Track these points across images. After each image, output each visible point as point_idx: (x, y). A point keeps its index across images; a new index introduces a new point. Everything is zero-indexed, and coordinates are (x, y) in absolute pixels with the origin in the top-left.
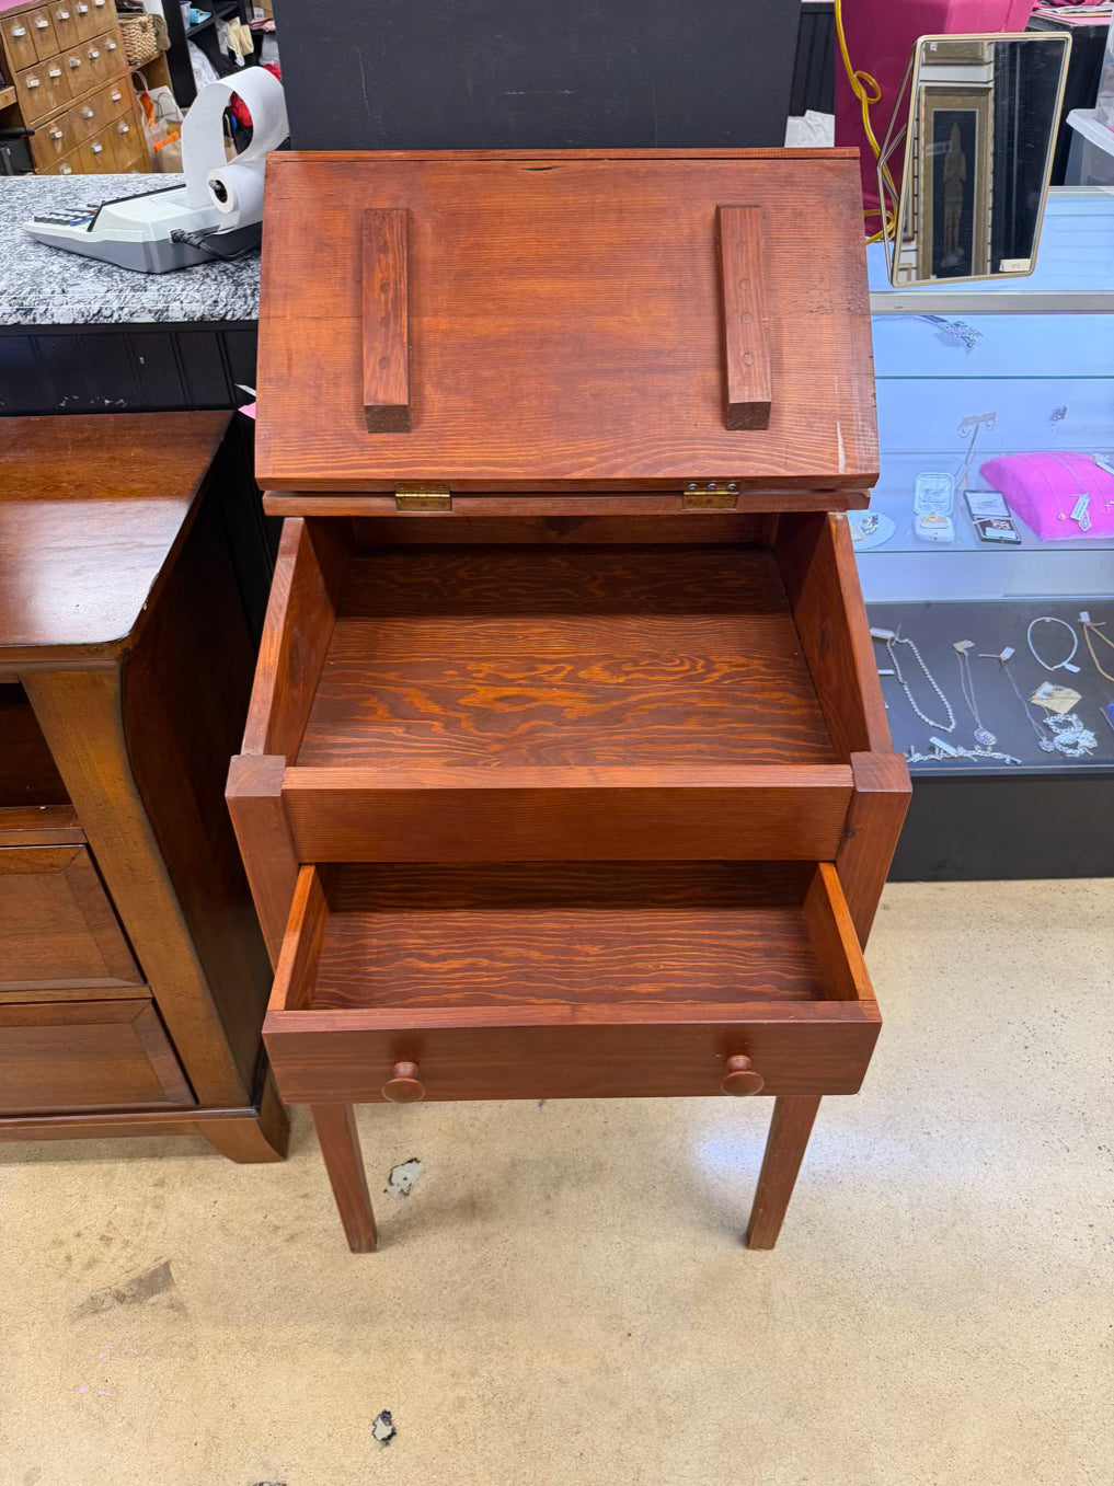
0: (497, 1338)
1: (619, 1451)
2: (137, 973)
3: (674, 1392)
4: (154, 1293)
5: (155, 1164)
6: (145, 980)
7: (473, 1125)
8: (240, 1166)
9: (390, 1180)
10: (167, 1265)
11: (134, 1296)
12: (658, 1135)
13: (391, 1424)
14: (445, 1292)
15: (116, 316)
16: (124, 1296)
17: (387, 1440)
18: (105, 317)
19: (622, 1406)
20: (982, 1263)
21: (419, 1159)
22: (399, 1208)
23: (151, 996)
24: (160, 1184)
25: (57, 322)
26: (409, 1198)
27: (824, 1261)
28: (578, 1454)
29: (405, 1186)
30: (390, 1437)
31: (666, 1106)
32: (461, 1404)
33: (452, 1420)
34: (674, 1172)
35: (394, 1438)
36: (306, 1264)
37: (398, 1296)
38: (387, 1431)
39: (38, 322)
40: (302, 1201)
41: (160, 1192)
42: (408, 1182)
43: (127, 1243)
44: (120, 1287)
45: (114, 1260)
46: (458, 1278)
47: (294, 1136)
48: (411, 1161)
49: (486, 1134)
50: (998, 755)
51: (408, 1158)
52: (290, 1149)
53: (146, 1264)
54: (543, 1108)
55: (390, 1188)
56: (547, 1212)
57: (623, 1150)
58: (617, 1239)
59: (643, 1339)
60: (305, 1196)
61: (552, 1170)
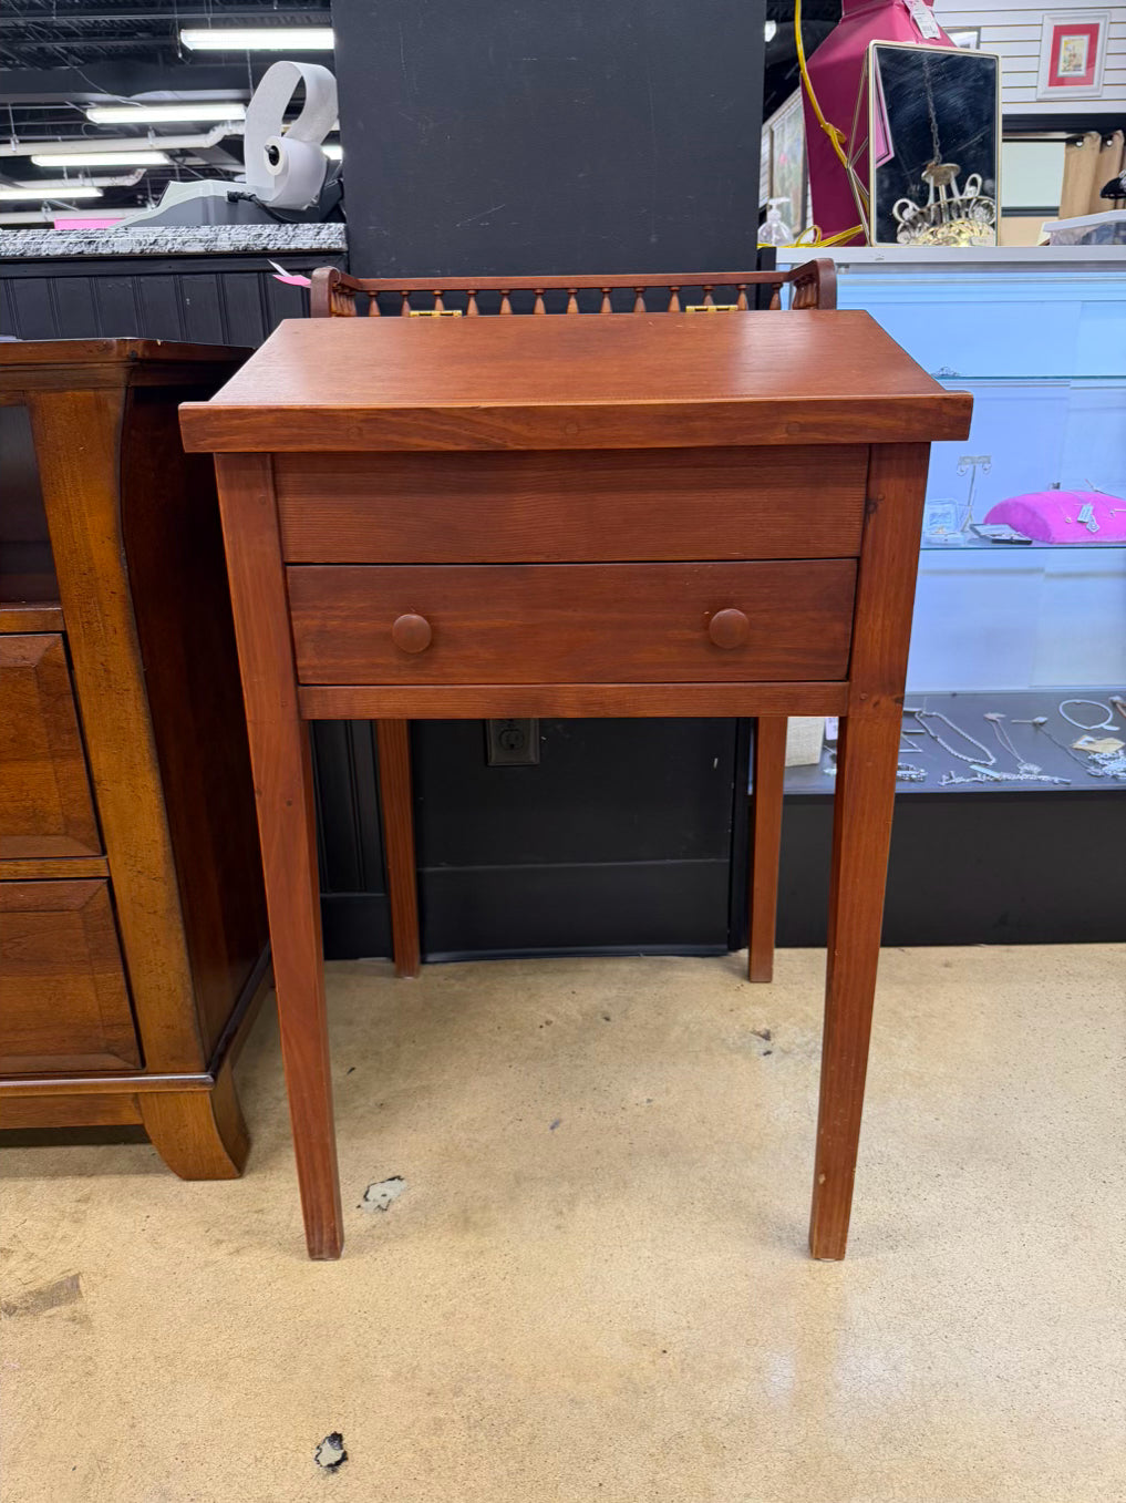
0: (490, 1354)
1: (653, 1482)
2: (95, 834)
3: (726, 1415)
4: (52, 1306)
5: (80, 1181)
6: (104, 852)
7: (470, 1146)
8: (185, 1183)
9: (365, 1196)
10: (76, 1278)
11: (27, 1308)
12: (696, 1156)
13: (342, 1448)
14: (425, 1306)
16: (15, 1308)
17: (334, 1467)
18: (160, 246)
19: (655, 1430)
20: (1119, 1278)
21: (402, 1177)
22: (374, 1223)
23: (107, 875)
24: (86, 1199)
25: (115, 252)
26: (386, 1213)
27: (913, 1276)
28: (597, 1485)
29: (383, 1202)
30: (338, 1463)
31: (703, 1129)
32: (438, 1425)
33: (425, 1444)
34: (717, 1189)
35: (344, 1463)
36: (251, 1277)
37: (366, 1309)
38: (337, 1456)
40: (256, 1216)
41: (83, 1207)
42: (388, 1198)
43: (31, 1256)
44: (13, 1300)
45: (10, 1273)
46: (443, 1291)
47: (258, 1147)
48: (393, 1179)
49: (485, 1154)
50: (1044, 778)
51: (390, 1175)
52: (247, 1168)
53: (50, 1275)
54: (556, 1130)
55: (364, 1204)
56: (558, 1227)
57: (652, 1170)
58: (647, 1254)
59: (683, 1356)
60: (260, 1211)
61: (565, 1189)
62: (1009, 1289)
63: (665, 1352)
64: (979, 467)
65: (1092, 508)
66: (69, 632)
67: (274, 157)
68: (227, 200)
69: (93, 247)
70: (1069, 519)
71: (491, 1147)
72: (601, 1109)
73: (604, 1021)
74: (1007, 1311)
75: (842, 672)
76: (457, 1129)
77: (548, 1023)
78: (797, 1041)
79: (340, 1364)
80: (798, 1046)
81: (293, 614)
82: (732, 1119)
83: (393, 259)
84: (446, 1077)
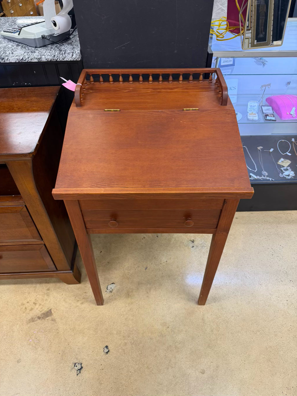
0: (135, 328)
1: (165, 355)
2: (40, 238)
3: (179, 341)
4: (48, 317)
5: (47, 285)
7: (128, 274)
8: (69, 285)
9: (107, 288)
10: (51, 310)
11: (42, 317)
12: (176, 277)
13: (108, 349)
14: (121, 317)
15: (27, 60)
16: (40, 318)
17: (107, 353)
18: (24, 60)
19: (166, 345)
20: (259, 310)
21: (114, 283)
22: (110, 295)
23: (44, 243)
24: (48, 290)
25: (11, 62)
26: (112, 293)
27: (218, 309)
28: (155, 356)
29: (111, 290)
30: (108, 352)
31: (178, 269)
32: (126, 344)
33: (124, 348)
34: (180, 286)
35: (109, 352)
36: (86, 310)
37: (110, 317)
38: (107, 351)
39: (6, 62)
40: (85, 294)
41: (48, 292)
43: (40, 305)
44: (39, 315)
45: (37, 309)
46: (125, 313)
48: (112, 284)
49: (132, 276)
50: (268, 178)
51: (112, 282)
52: (81, 281)
53: (45, 309)
54: (147, 270)
55: (107, 291)
56: (147, 297)
57: (167, 281)
58: (165, 303)
59: (172, 328)
60: (85, 293)
61: (149, 286)
63: (168, 327)
65: (295, 109)
66: (27, 205)
67: (55, 24)
68: (41, 38)
70: (288, 113)
71: (133, 275)
72: (156, 264)
73: (157, 237)
74: (235, 318)
75: (215, 227)
76: (125, 269)
77: (144, 238)
78: (200, 243)
79: (106, 330)
81: (84, 218)
82: (184, 267)
84: (122, 254)
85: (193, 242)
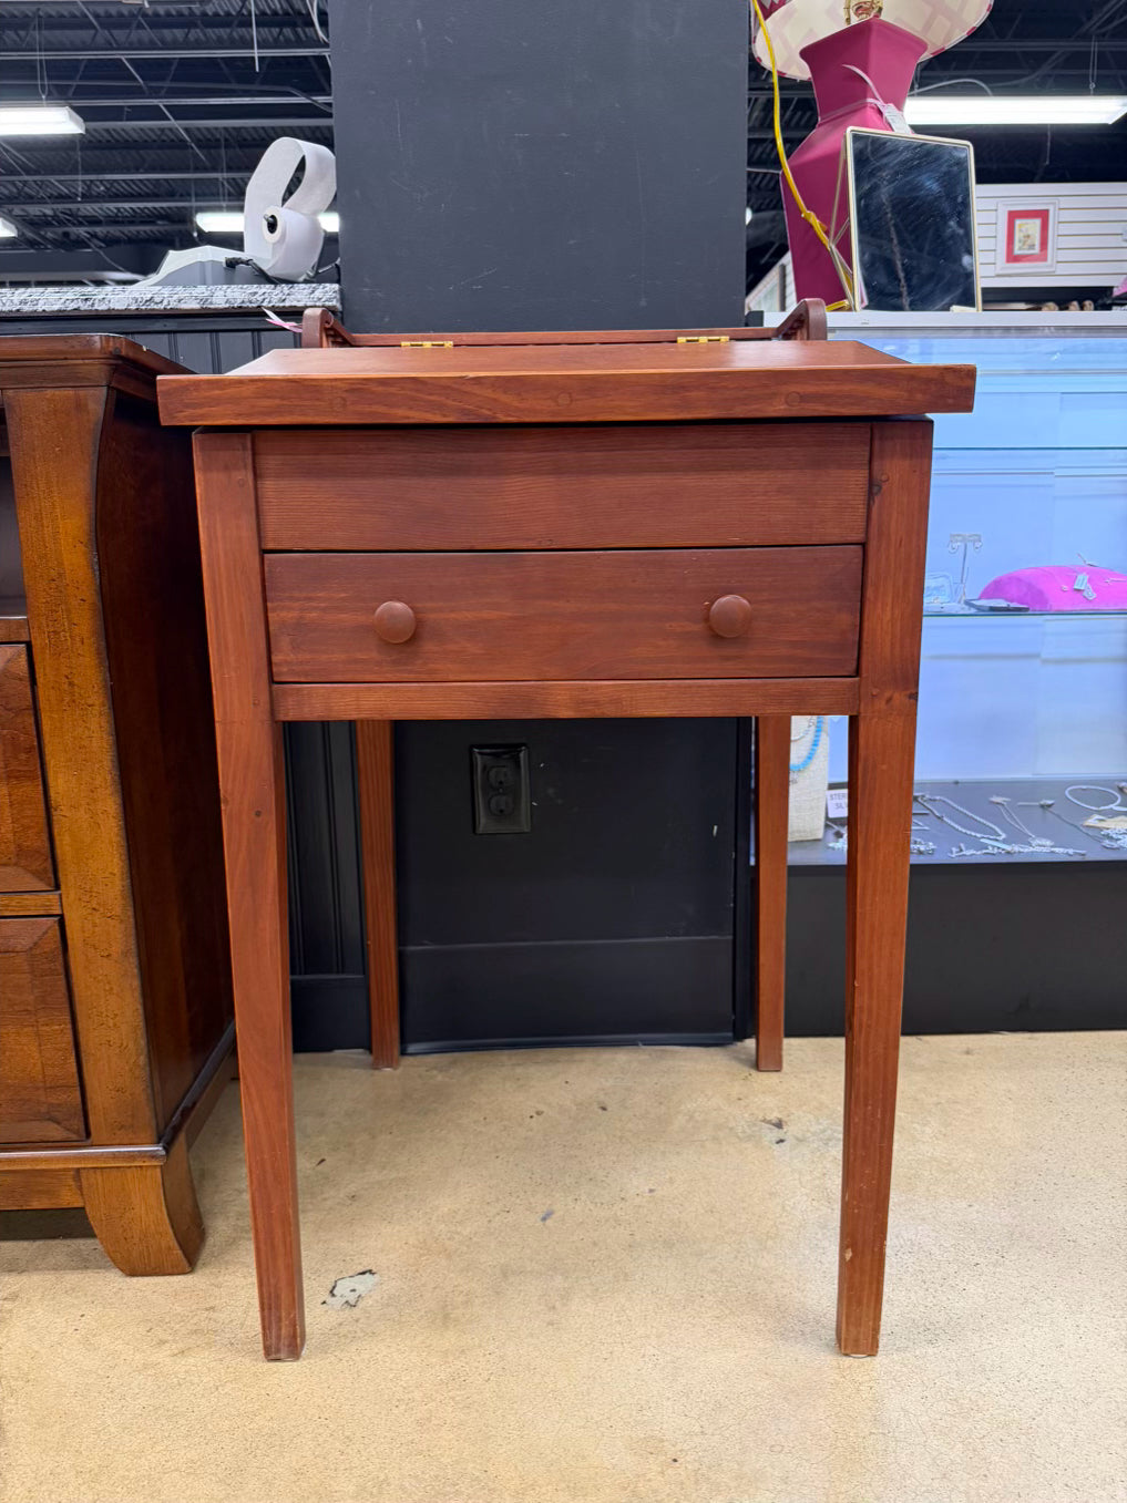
0: (471, 1465)
6: (57, 887)
7: (451, 1239)
8: (128, 1279)
9: (331, 1292)
12: (704, 1247)
14: (396, 1411)
15: (165, 303)
18: (157, 303)
21: (374, 1270)
22: (340, 1320)
23: (59, 912)
24: (14, 1297)
25: (112, 307)
26: (355, 1310)
29: (352, 1298)
31: (712, 1219)
34: (729, 1281)
36: (196, 1380)
37: (327, 1416)
39: (96, 307)
40: (206, 1313)
41: (9, 1306)
42: (357, 1293)
46: (417, 1395)
47: (213, 1241)
48: (363, 1273)
49: (468, 1246)
50: (1057, 850)
51: (361, 1269)
52: (200, 1262)
54: (549, 1222)
55: (330, 1300)
56: (551, 1323)
57: (655, 1261)
58: (652, 1351)
59: (697, 1465)
60: (212, 1308)
61: (559, 1281)
62: (1069, 1385)
63: (675, 1460)
64: (970, 545)
65: (1087, 577)
66: (33, 643)
67: (272, 226)
68: (224, 265)
69: (89, 303)
70: (1065, 587)
71: (475, 1239)
72: (598, 1200)
73: (600, 1111)
75: (852, 667)
76: (437, 1221)
77: (539, 1113)
78: (812, 1129)
79: (293, 1478)
80: (814, 1134)
81: (269, 604)
82: (744, 1209)
83: (387, 320)
84: (425, 1169)
85: (779, 1125)
